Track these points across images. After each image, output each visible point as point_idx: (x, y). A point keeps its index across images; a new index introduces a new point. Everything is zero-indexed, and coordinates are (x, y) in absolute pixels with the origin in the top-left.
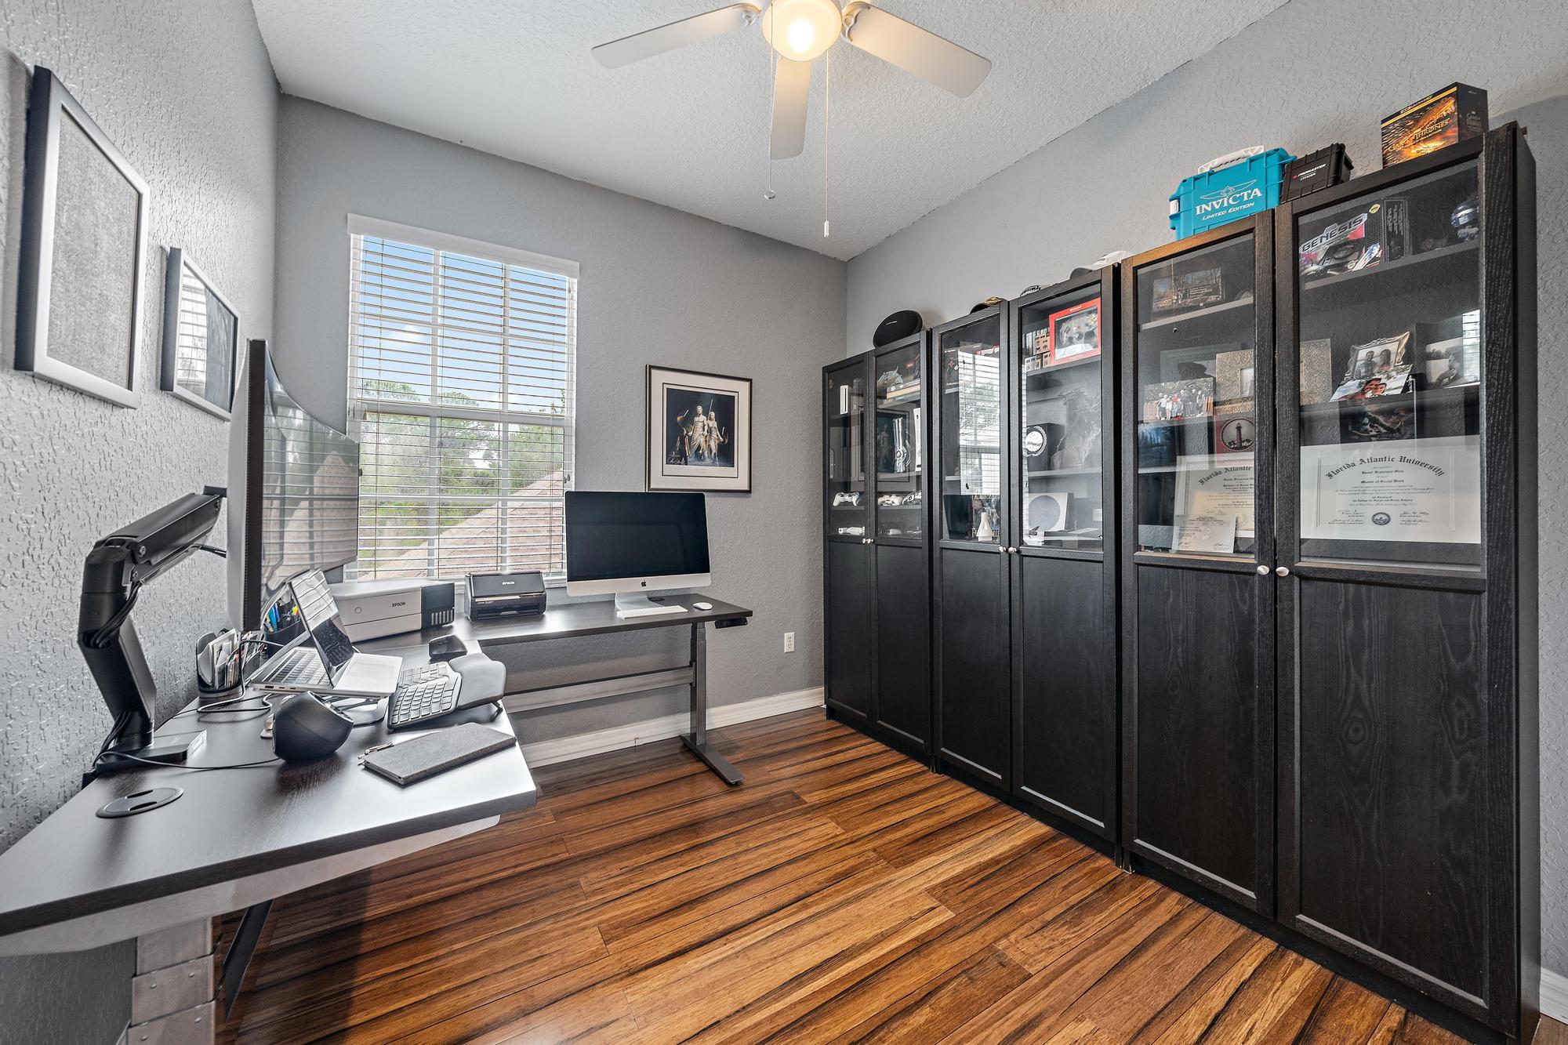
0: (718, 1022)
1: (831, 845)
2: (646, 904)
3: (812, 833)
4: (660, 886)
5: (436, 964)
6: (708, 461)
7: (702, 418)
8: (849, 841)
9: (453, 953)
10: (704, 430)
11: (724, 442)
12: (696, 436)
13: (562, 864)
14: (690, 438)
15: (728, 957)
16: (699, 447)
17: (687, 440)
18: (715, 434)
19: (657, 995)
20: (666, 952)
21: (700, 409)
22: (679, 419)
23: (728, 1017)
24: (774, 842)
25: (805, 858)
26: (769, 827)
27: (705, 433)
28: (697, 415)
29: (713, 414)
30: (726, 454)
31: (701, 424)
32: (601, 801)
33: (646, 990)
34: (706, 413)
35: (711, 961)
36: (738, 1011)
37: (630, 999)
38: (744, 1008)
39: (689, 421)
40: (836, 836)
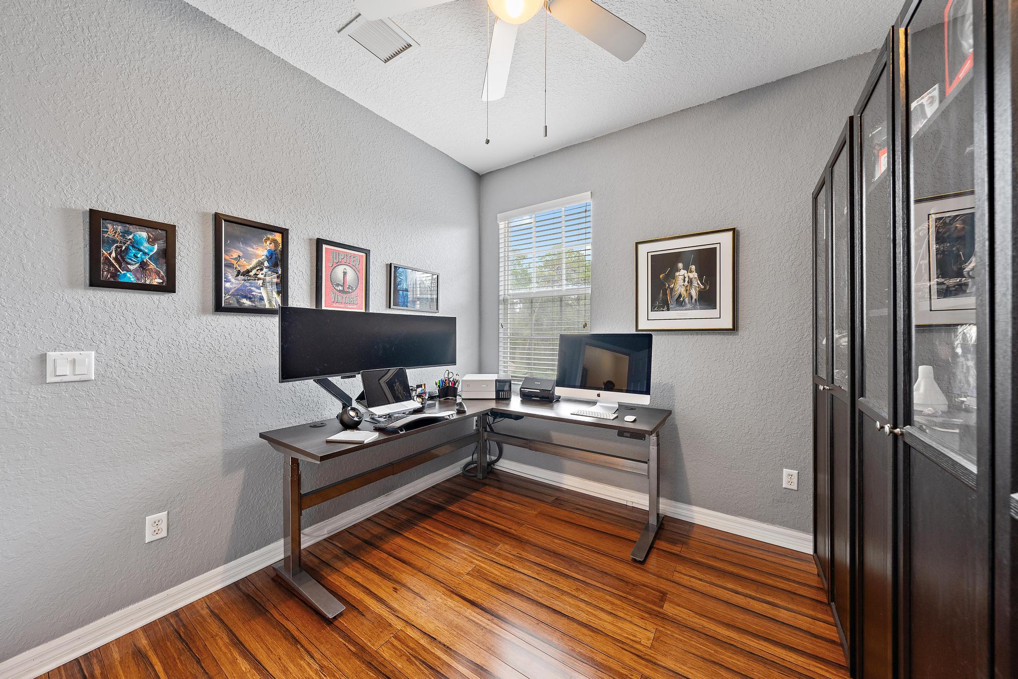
0: (435, 639)
1: (623, 643)
2: (499, 574)
3: (627, 626)
4: (515, 573)
5: (435, 536)
6: (689, 306)
7: (683, 272)
8: (640, 654)
9: (442, 536)
10: (684, 281)
11: (705, 288)
12: (677, 287)
13: (508, 534)
14: (672, 290)
15: (481, 625)
16: (680, 296)
17: (668, 292)
18: (696, 283)
19: (444, 607)
20: (471, 597)
21: (680, 265)
22: (661, 276)
23: (440, 642)
24: (596, 606)
25: (593, 631)
26: (607, 597)
27: (686, 283)
28: (678, 270)
29: (693, 267)
30: (708, 299)
31: (682, 277)
32: (562, 520)
33: (445, 602)
34: (686, 268)
35: (474, 619)
36: (444, 645)
37: (438, 599)
38: (448, 647)
39: (671, 276)
40: (639, 643)
